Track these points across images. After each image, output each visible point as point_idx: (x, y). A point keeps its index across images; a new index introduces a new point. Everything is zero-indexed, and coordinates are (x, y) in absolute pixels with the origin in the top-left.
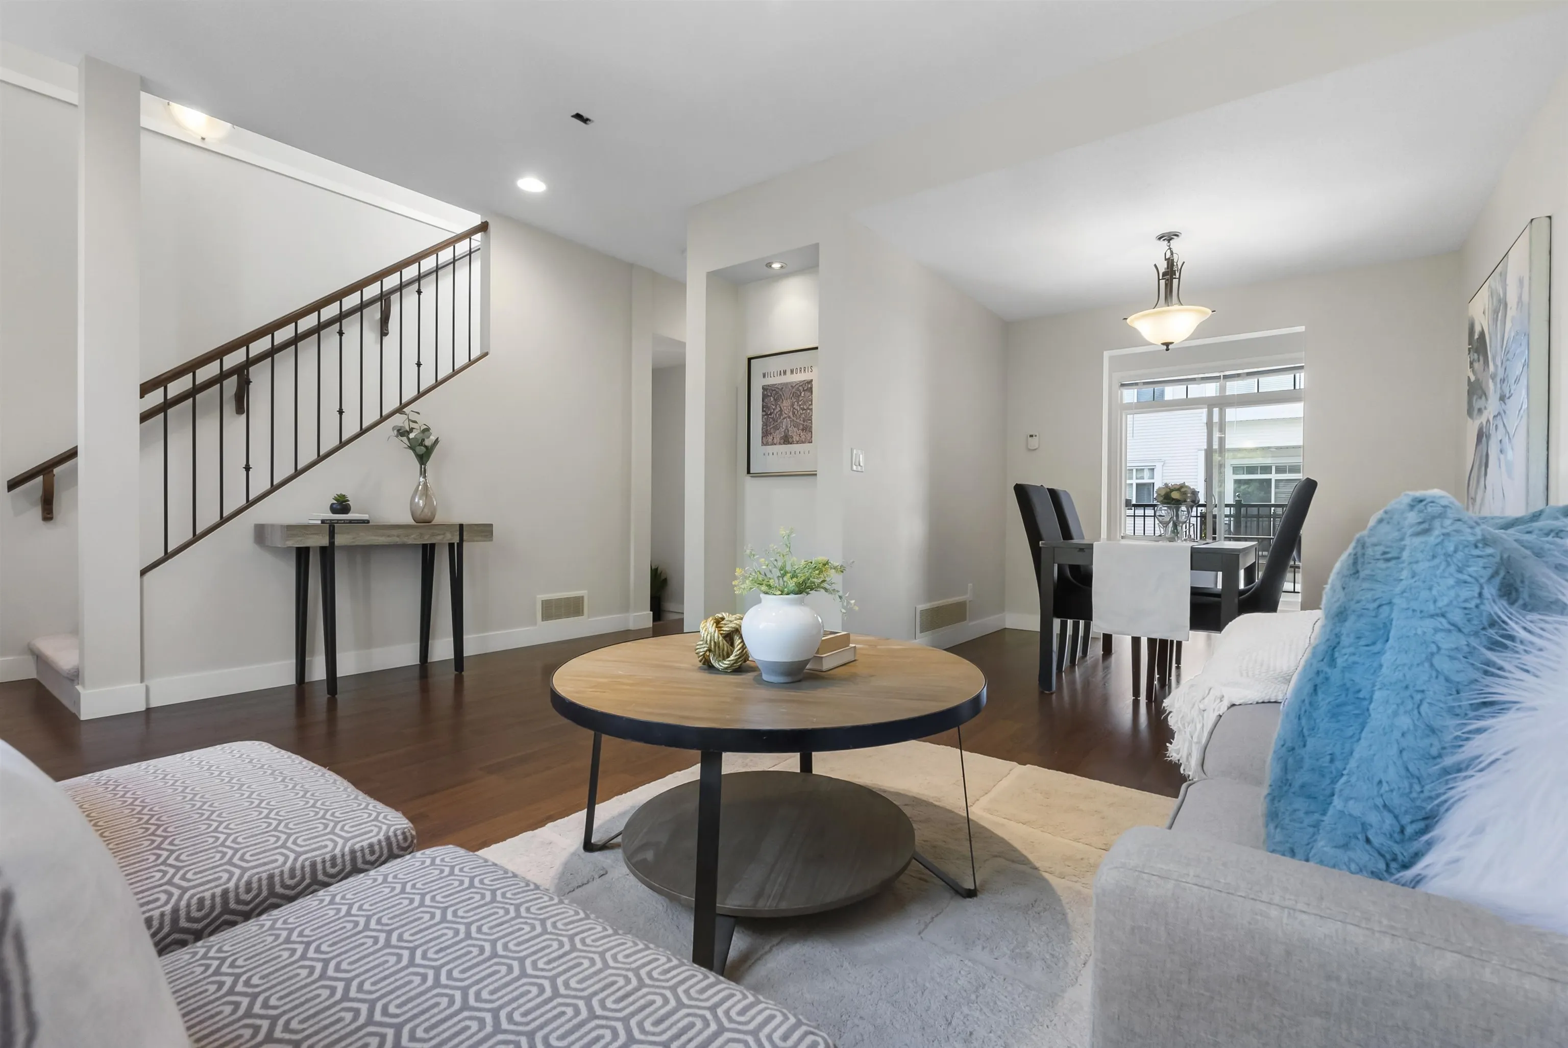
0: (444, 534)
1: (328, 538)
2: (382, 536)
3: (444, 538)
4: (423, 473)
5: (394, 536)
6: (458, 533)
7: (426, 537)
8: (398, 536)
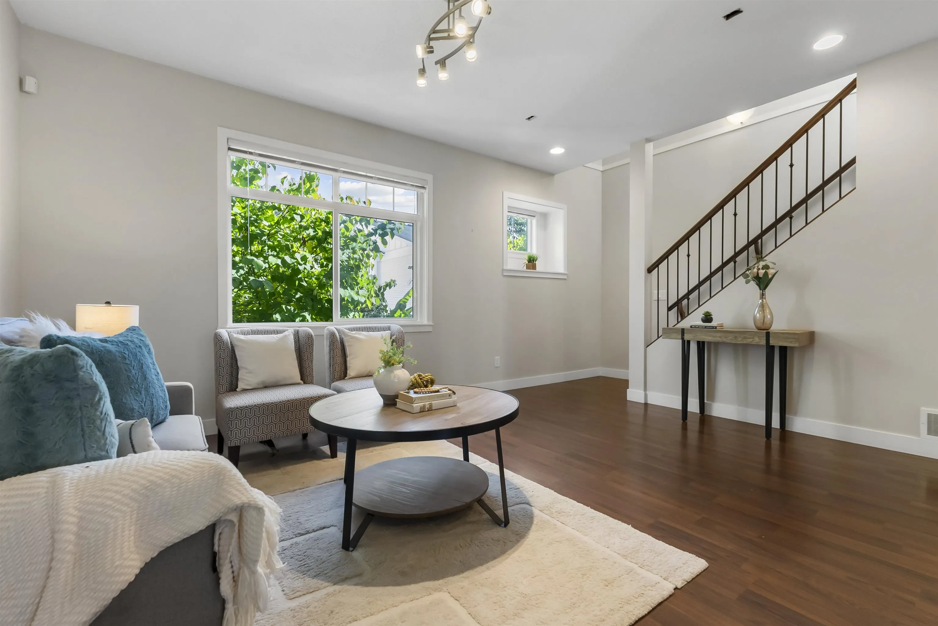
0: (753, 338)
1: (681, 335)
2: (710, 336)
3: (753, 341)
4: (763, 296)
5: (717, 337)
6: (765, 338)
7: (739, 339)
8: (720, 337)
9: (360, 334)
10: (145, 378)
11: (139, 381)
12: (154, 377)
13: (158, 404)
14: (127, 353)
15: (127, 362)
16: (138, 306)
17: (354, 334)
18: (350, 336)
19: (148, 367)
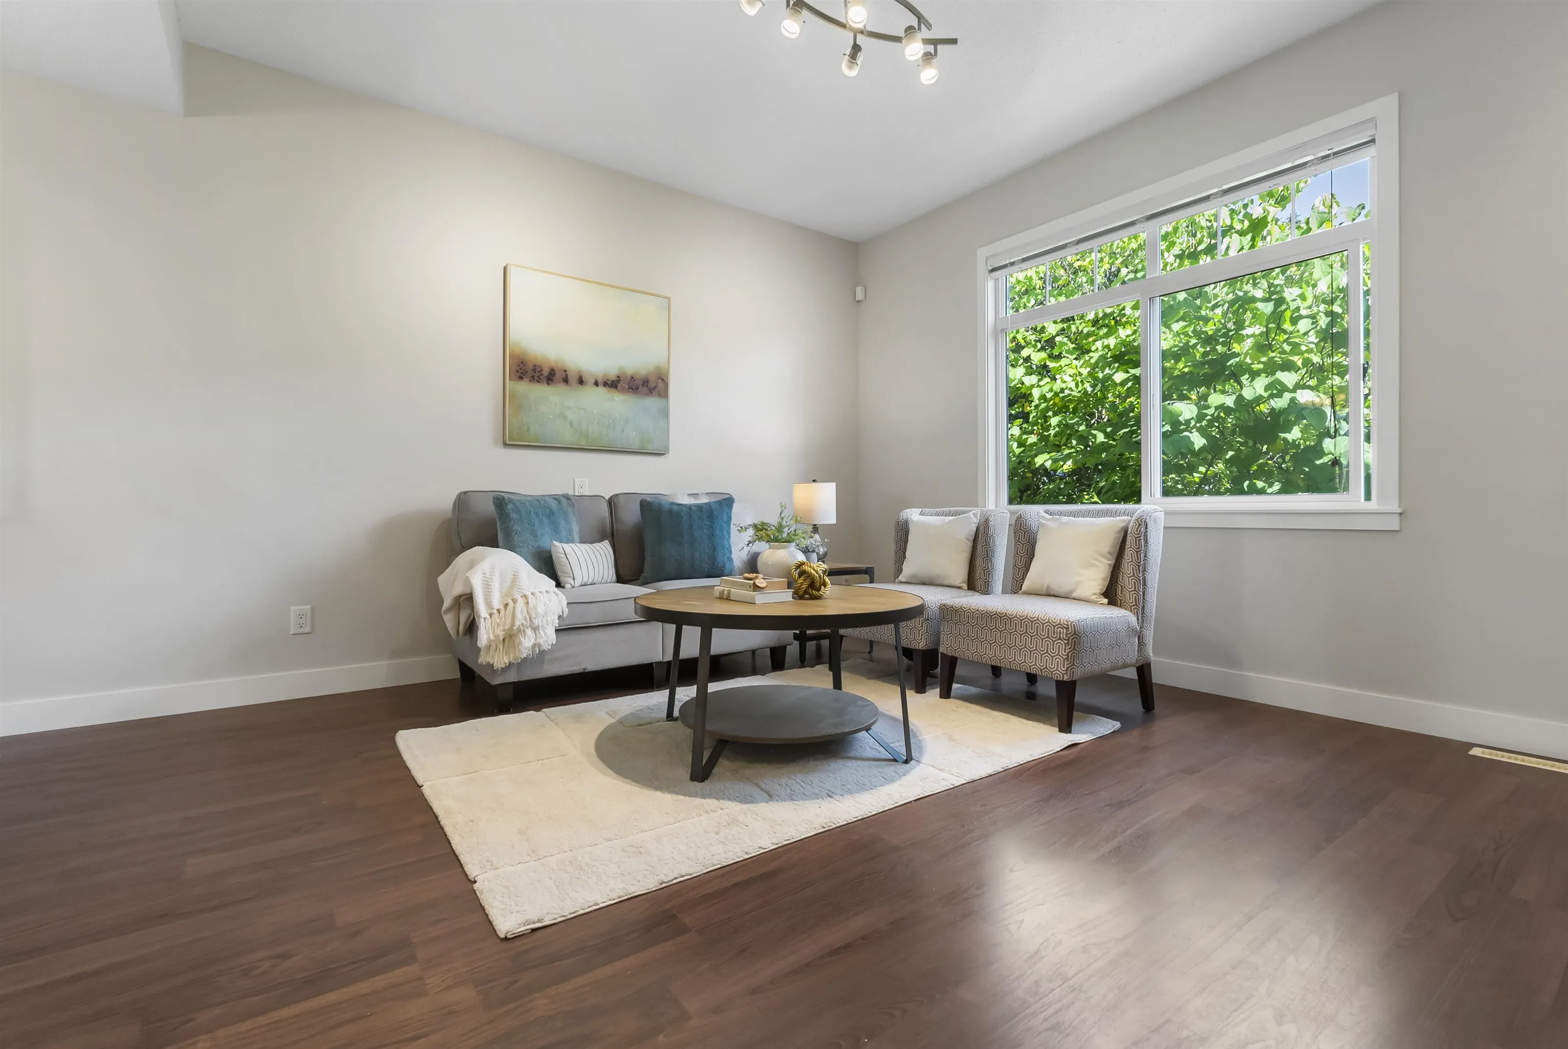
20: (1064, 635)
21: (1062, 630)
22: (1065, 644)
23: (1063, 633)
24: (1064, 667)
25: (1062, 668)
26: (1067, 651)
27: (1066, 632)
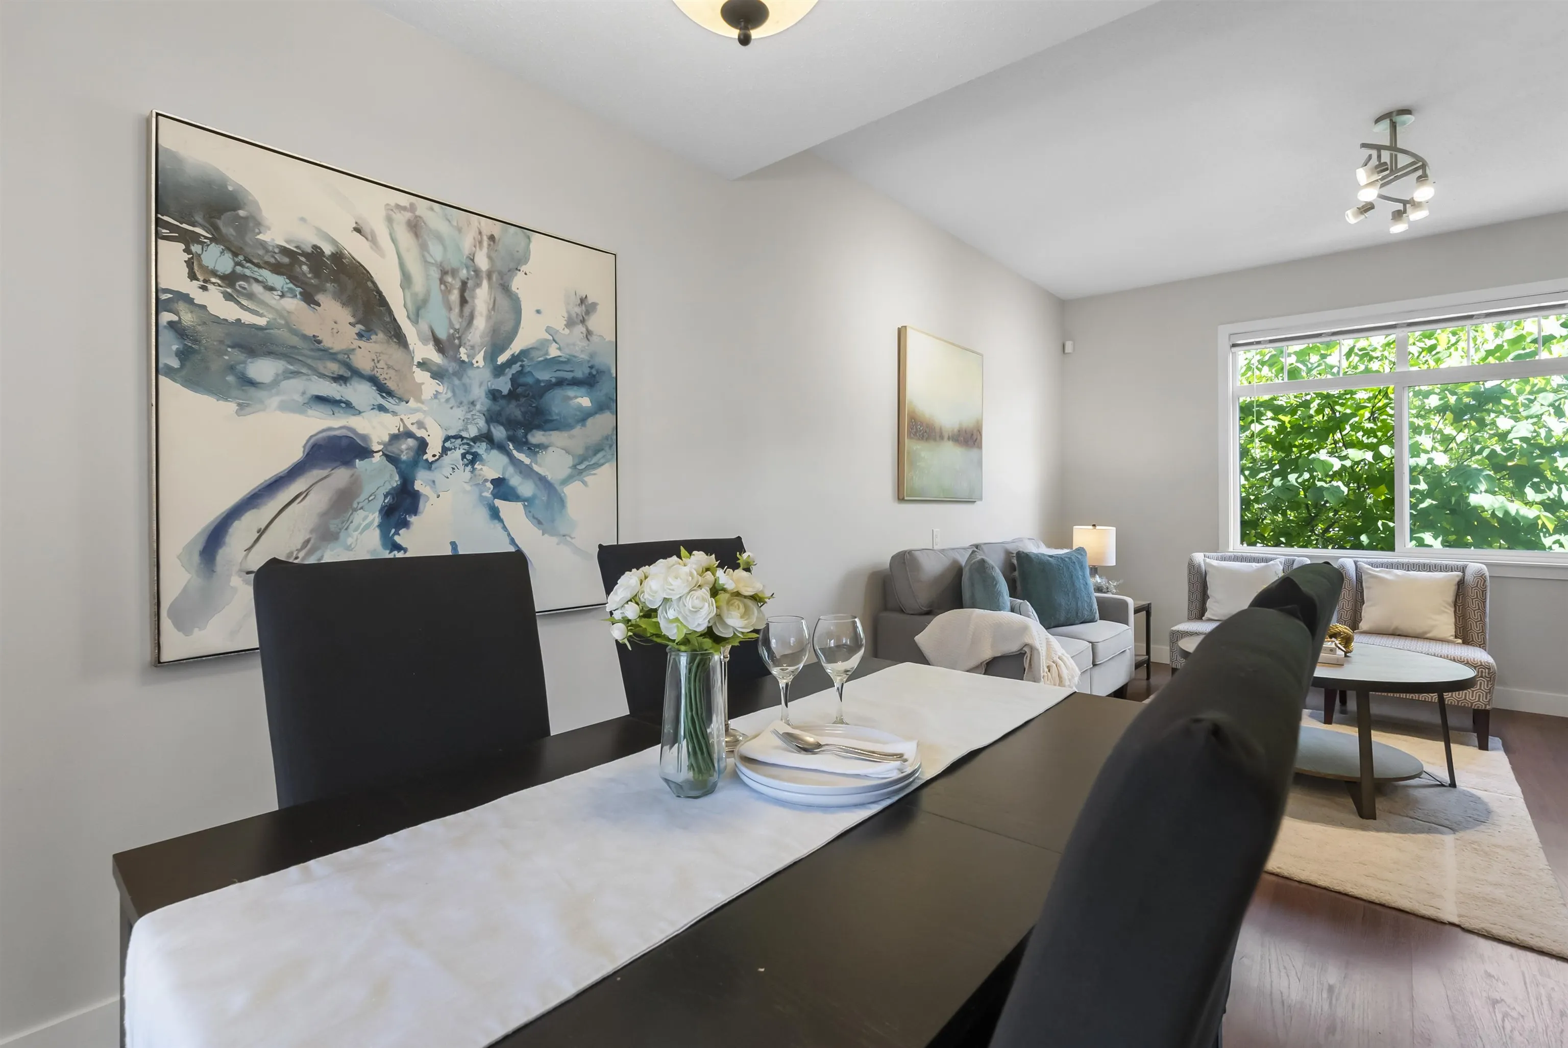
9: (1387, 573)
10: (1073, 584)
11: (1068, 586)
12: (1082, 586)
13: (1082, 606)
14: (1062, 565)
15: (1061, 572)
16: (1115, 528)
17: (1377, 571)
18: (1370, 574)
19: (1078, 578)
20: (1487, 674)
21: (1484, 670)
22: (1488, 681)
23: (1485, 673)
24: (1486, 699)
25: (1484, 699)
26: (1490, 686)
27: (1489, 671)
